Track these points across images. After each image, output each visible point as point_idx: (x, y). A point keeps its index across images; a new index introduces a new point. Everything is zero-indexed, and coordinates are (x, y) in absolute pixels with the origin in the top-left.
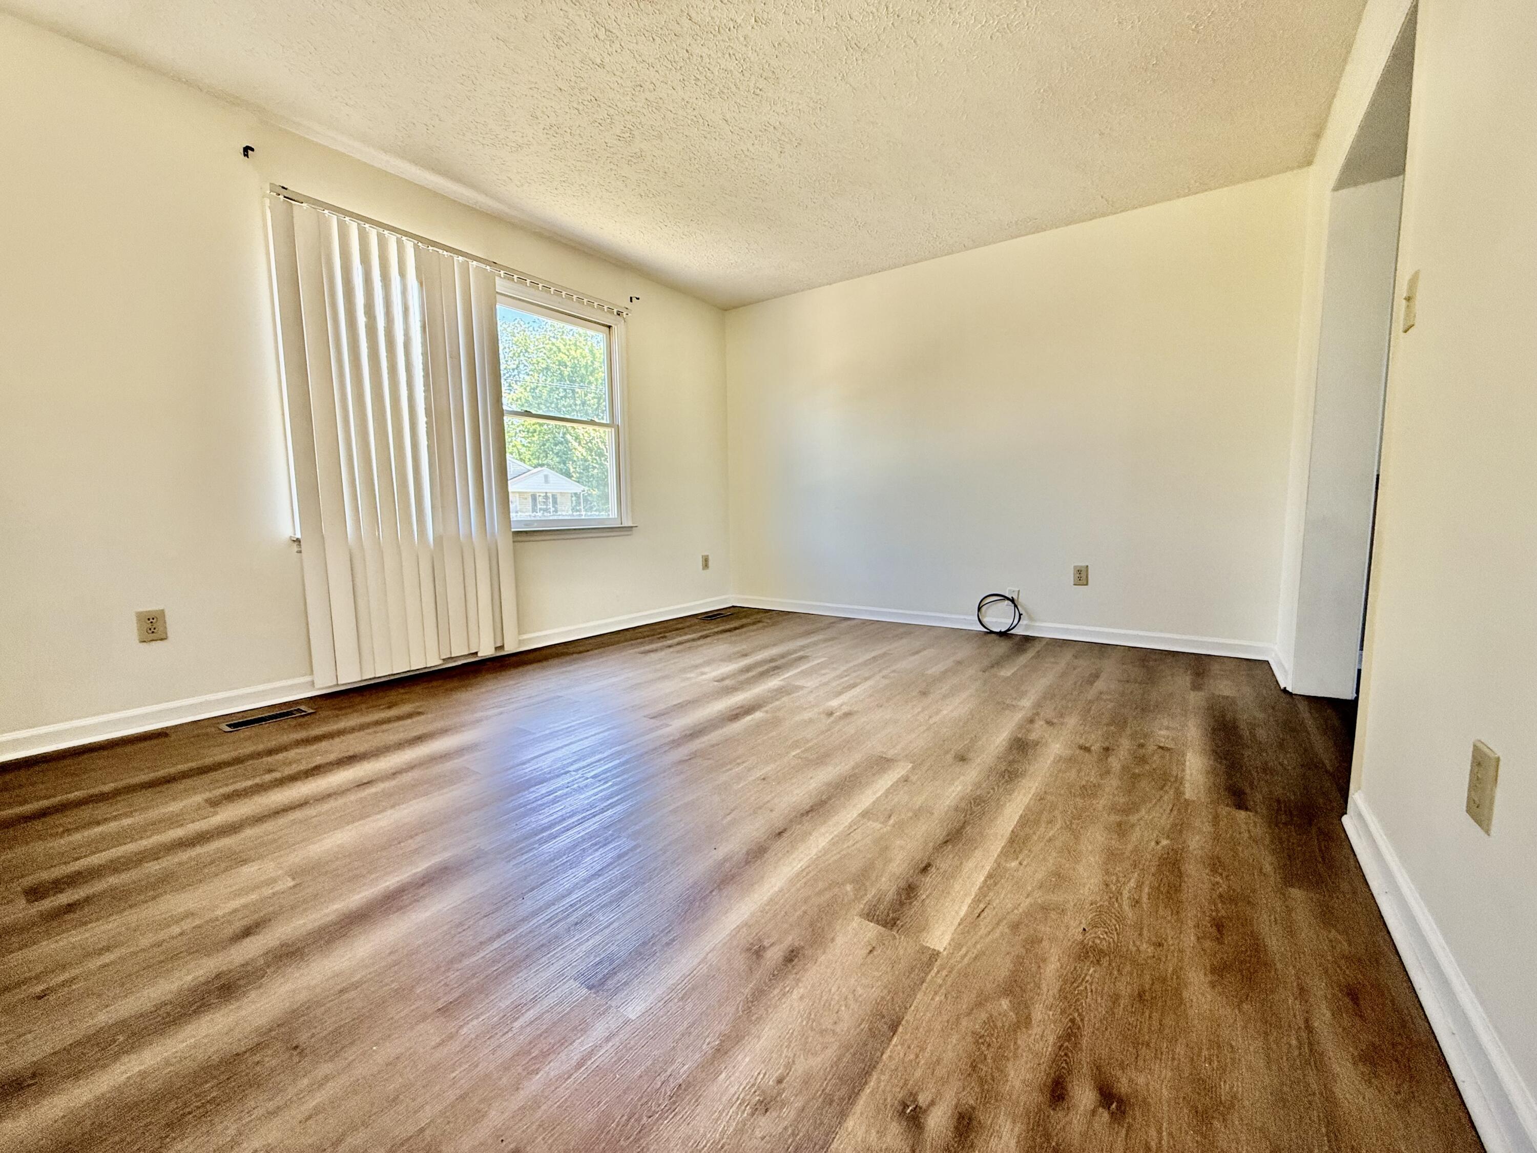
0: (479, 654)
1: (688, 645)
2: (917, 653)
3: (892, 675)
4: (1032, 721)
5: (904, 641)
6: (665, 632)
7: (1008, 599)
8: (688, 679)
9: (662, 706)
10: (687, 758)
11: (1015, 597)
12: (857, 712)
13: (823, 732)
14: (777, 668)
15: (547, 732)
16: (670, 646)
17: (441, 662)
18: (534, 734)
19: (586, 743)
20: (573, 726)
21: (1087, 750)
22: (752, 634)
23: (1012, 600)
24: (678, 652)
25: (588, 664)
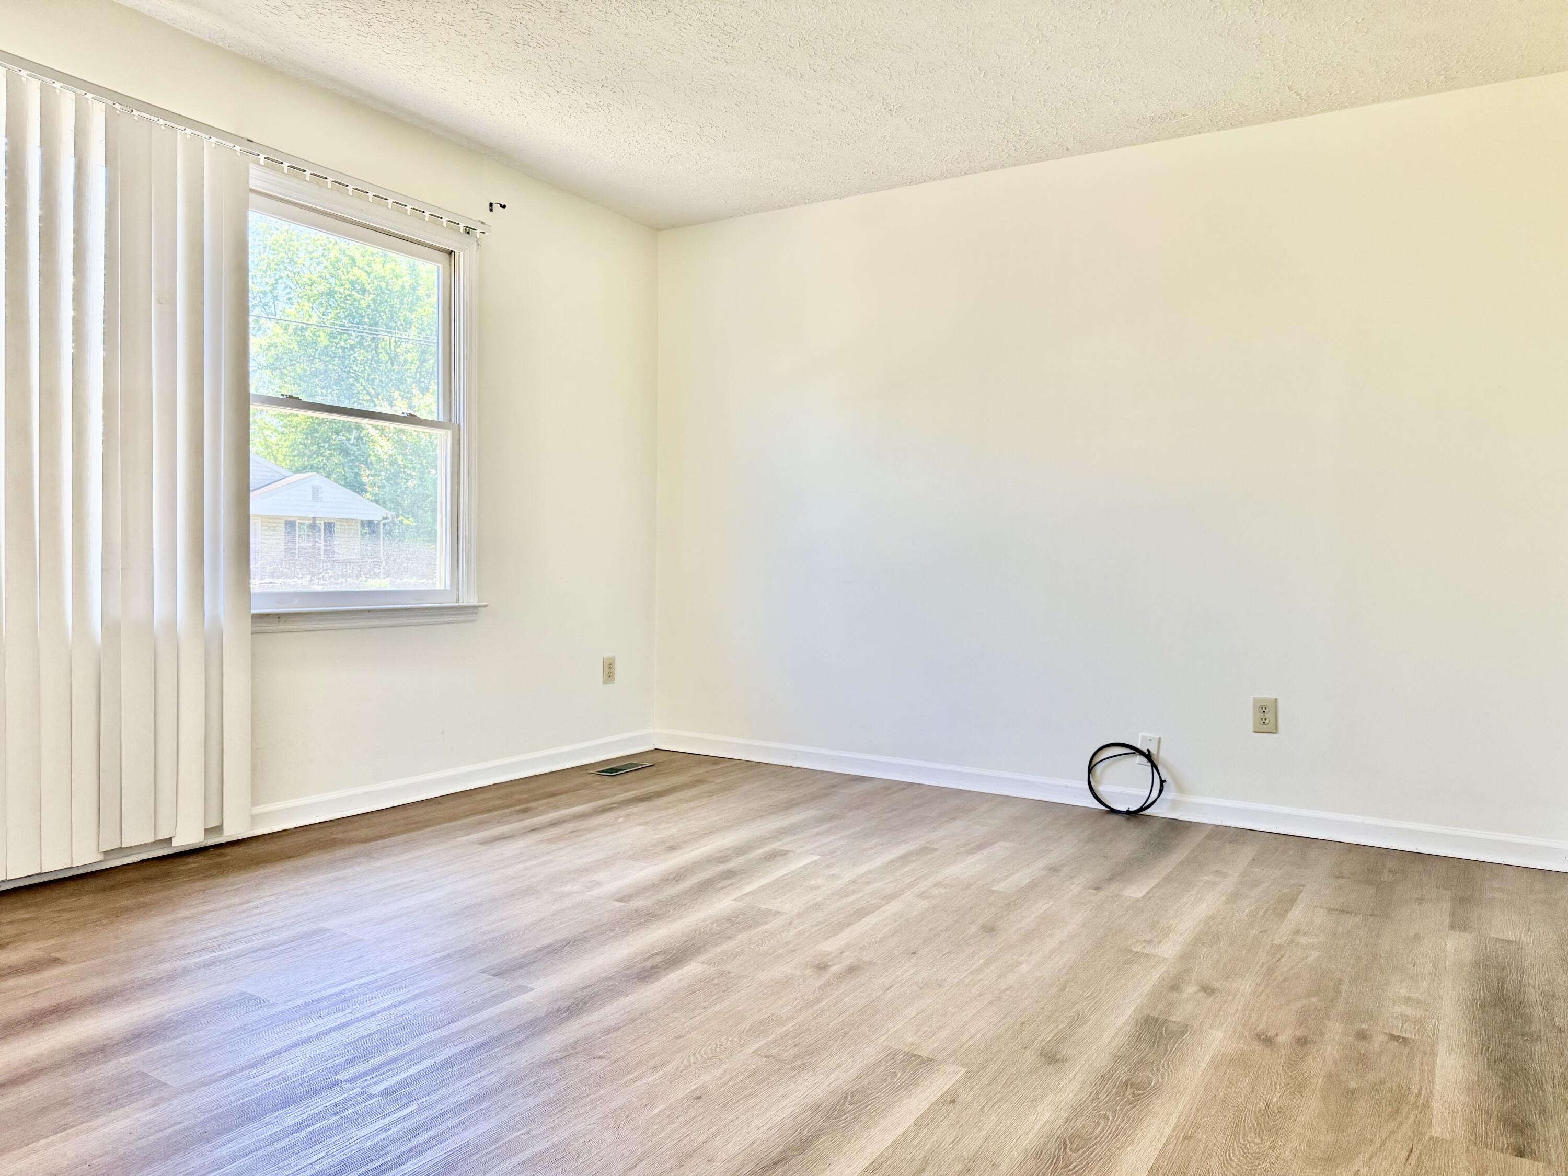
0: (175, 843)
1: (570, 826)
2: (980, 847)
3: (935, 891)
4: (1175, 987)
5: (957, 826)
6: (528, 801)
7: (1141, 753)
8: (568, 895)
9: (516, 951)
10: (560, 1055)
11: (1153, 751)
12: (871, 963)
13: (811, 1004)
14: (730, 874)
15: (300, 1001)
16: (534, 830)
17: (100, 857)
18: (274, 1005)
19: (373, 1025)
20: (351, 990)
21: (1268, 1041)
22: (685, 806)
23: (1148, 756)
24: (550, 841)
25: (379, 864)
